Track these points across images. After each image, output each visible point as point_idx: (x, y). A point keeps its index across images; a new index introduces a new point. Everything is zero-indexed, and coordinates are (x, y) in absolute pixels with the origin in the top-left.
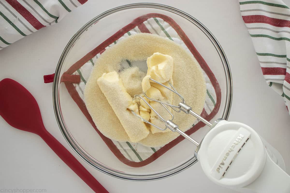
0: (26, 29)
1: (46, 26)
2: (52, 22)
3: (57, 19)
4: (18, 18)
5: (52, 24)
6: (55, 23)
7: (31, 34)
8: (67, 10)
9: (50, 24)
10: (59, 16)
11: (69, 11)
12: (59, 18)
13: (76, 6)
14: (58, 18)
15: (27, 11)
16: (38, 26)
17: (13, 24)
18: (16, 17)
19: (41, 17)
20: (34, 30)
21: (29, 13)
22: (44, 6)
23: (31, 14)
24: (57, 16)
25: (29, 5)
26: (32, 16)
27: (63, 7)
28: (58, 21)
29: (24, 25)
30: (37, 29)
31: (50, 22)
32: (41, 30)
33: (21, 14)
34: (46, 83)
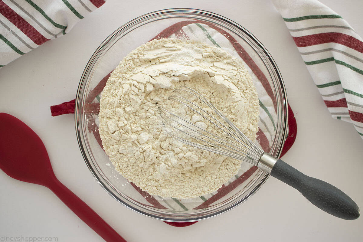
0: (24, 45)
1: (50, 39)
2: (59, 34)
3: (64, 29)
4: (11, 30)
5: (58, 37)
6: (62, 35)
7: (31, 51)
8: (78, 17)
9: (56, 36)
10: (67, 25)
11: (81, 17)
12: (67, 28)
13: (90, 11)
14: (66, 28)
15: (23, 20)
16: (40, 40)
17: (5, 38)
18: (9, 29)
19: (43, 27)
20: (35, 46)
21: (27, 22)
22: (47, 12)
23: (29, 24)
24: (65, 26)
25: (25, 12)
26: (31, 26)
27: (72, 12)
28: (67, 31)
29: (20, 39)
30: (39, 45)
31: (55, 33)
32: (43, 45)
33: (15, 24)
34: (54, 116)
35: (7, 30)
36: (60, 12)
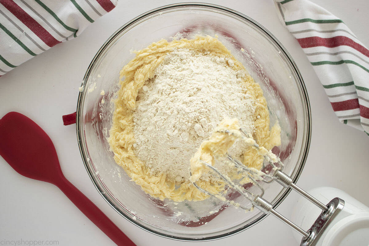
0: (36, 47)
1: (61, 42)
2: (70, 36)
3: (75, 32)
4: (25, 32)
5: (69, 39)
6: (73, 38)
7: (43, 53)
8: (89, 20)
9: (67, 39)
10: (78, 28)
11: (92, 21)
12: (79, 31)
13: (100, 15)
14: (77, 31)
15: (36, 23)
16: (51, 42)
17: (18, 40)
18: (22, 31)
19: (55, 30)
20: (47, 47)
21: (40, 25)
22: (59, 16)
23: (42, 27)
24: (76, 29)
25: (38, 15)
26: (44, 29)
27: (83, 16)
28: (78, 34)
29: (32, 41)
30: (50, 47)
31: (67, 36)
32: (55, 47)
33: (28, 27)
34: (66, 125)
35: (21, 32)
36: (72, 16)
